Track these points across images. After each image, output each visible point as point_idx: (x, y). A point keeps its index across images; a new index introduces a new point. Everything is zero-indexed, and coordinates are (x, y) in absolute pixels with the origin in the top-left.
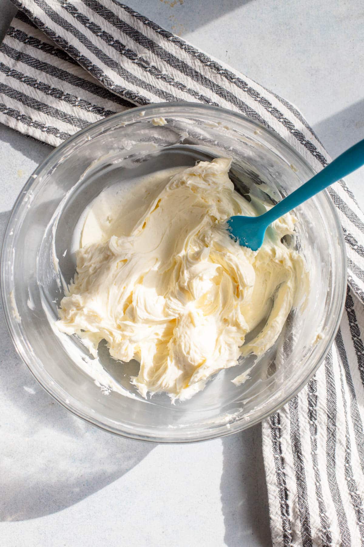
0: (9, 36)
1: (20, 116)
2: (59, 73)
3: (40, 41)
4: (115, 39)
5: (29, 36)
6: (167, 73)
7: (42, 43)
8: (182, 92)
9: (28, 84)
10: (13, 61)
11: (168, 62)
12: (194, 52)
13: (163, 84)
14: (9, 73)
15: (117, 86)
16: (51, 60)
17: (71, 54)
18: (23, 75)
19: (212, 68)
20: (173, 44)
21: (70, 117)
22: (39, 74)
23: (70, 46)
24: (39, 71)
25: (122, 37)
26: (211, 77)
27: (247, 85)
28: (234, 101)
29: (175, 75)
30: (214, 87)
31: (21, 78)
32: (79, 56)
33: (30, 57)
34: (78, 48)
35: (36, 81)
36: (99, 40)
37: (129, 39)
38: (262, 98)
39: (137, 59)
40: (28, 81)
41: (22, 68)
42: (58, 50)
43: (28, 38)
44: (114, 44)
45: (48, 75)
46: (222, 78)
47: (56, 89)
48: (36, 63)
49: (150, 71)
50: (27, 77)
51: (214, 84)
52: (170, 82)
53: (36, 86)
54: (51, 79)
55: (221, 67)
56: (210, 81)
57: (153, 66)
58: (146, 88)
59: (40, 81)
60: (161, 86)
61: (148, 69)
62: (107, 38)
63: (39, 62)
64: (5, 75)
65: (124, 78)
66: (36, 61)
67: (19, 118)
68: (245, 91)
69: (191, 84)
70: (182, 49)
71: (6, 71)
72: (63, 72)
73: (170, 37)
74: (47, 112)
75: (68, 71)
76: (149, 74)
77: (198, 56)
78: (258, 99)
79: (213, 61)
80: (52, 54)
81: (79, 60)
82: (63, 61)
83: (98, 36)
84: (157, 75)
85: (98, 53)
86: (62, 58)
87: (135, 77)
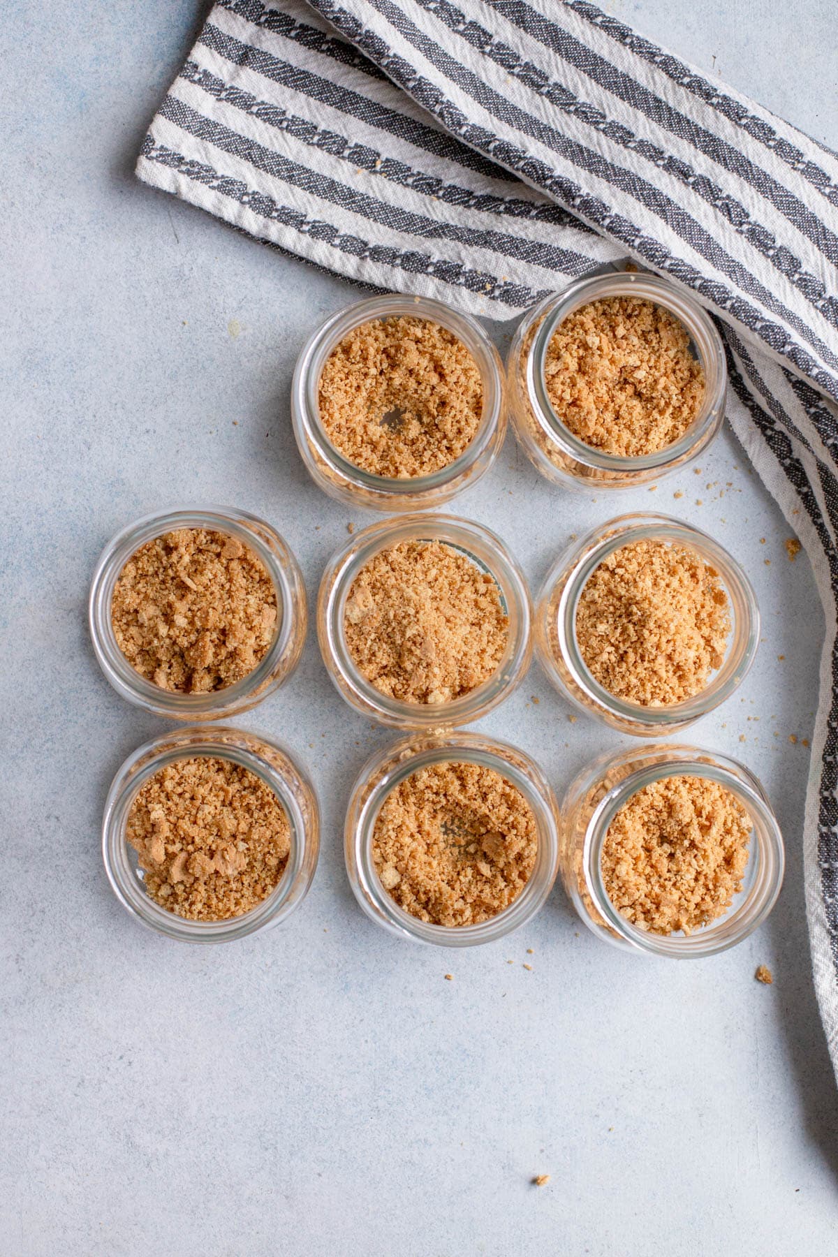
0: (221, 8)
1: (247, 194)
2: (338, 96)
3: (294, 20)
4: (468, 20)
5: (267, 9)
6: (588, 102)
7: (297, 24)
8: (626, 151)
9: (265, 121)
10: (230, 65)
11: (593, 75)
12: (652, 53)
13: (580, 128)
14: (223, 95)
15: (473, 126)
16: (319, 66)
17: (368, 52)
18: (254, 98)
19: (694, 92)
20: (604, 34)
21: (363, 199)
22: (292, 98)
23: (367, 31)
24: (293, 91)
25: (484, 15)
26: (691, 113)
27: (774, 133)
28: (746, 171)
29: (608, 105)
30: (698, 136)
31: (249, 107)
32: (388, 56)
33: (271, 57)
34: (384, 38)
35: (284, 113)
36: (431, 19)
37: (501, 18)
38: (808, 164)
39: (520, 65)
40: (267, 114)
41: (253, 82)
42: (334, 41)
43: (266, 13)
44: (465, 30)
45: (312, 100)
46: (717, 117)
47: (329, 132)
48: (285, 72)
49: (549, 94)
50: (263, 103)
51: (698, 129)
52: (598, 123)
53: (285, 124)
54: (317, 108)
55: (716, 90)
56: (688, 121)
57: (556, 84)
58: (541, 136)
59: (293, 113)
60: (576, 132)
61: (545, 90)
62: (450, 15)
63: (292, 70)
64: (213, 98)
65: (489, 109)
66: (283, 67)
67: (246, 199)
68: (769, 147)
69: (645, 128)
70: (625, 44)
71: (216, 90)
72: (347, 93)
73: (596, 16)
74: (310, 187)
75: (357, 90)
76: (547, 101)
77: (661, 62)
78: (801, 166)
79: (696, 76)
80: (322, 51)
81: (387, 66)
82: (346, 68)
83: (428, 10)
84: (566, 104)
85: (429, 49)
86: (345, 62)
87: (515, 108)
